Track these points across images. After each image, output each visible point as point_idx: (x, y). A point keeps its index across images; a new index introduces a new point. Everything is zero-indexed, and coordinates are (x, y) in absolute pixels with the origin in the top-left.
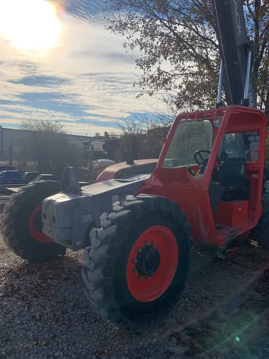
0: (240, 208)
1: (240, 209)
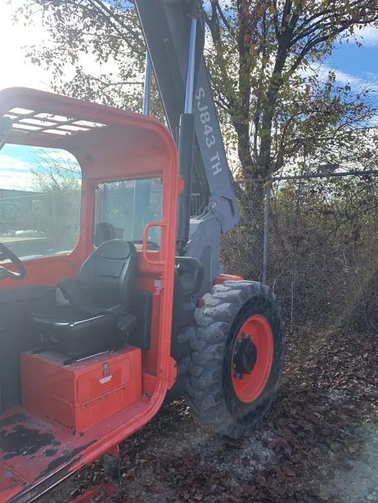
0: (104, 376)
1: (105, 381)
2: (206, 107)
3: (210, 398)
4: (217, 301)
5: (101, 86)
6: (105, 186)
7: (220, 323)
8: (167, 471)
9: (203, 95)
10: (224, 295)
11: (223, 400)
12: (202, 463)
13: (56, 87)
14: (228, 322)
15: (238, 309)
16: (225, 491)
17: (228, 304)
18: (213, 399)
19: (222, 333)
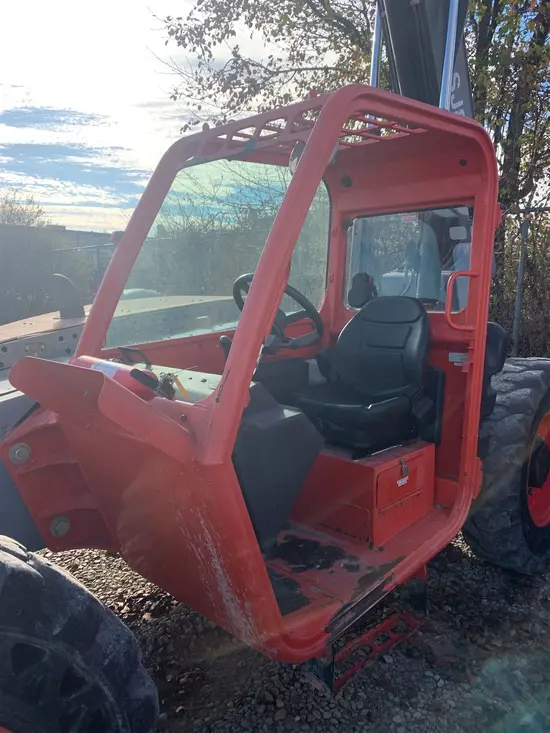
0: (402, 476)
1: (401, 482)
2: (461, 103)
3: (503, 516)
4: (509, 386)
5: (264, 75)
6: (364, 221)
7: (519, 416)
8: (441, 608)
9: (459, 85)
10: (519, 377)
11: (519, 521)
12: (485, 601)
13: (201, 79)
14: (527, 414)
15: (541, 397)
16: (531, 638)
17: (529, 390)
18: (509, 517)
19: (523, 430)
